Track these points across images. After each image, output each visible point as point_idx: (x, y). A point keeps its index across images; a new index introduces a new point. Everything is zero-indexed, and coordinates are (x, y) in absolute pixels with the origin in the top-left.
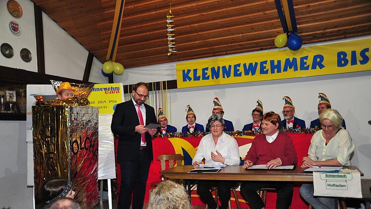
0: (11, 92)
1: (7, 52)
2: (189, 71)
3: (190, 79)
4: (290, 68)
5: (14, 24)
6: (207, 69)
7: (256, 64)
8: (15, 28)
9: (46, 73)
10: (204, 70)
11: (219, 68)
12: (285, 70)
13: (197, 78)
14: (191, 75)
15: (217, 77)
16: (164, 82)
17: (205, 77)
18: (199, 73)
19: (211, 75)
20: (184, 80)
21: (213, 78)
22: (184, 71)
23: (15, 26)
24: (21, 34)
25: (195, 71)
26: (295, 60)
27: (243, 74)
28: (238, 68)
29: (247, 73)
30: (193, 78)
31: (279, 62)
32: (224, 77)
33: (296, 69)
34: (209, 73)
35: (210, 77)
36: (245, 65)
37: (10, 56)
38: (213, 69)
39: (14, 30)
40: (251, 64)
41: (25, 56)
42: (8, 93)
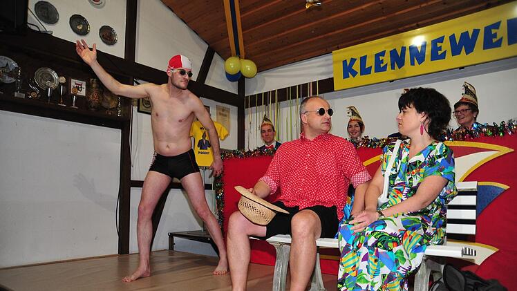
0: (79, 82)
1: (80, 27)
2: (353, 61)
3: (354, 73)
6: (383, 54)
7: (476, 32)
9: (136, 62)
10: (377, 56)
11: (404, 49)
13: (365, 71)
14: (357, 67)
15: (401, 64)
16: (314, 83)
17: (379, 68)
18: (370, 62)
19: (389, 63)
20: (346, 76)
21: (393, 68)
22: (345, 62)
24: (104, 5)
25: (363, 59)
27: (449, 53)
29: (456, 51)
30: (359, 71)
32: (413, 64)
34: (387, 59)
35: (389, 67)
36: (452, 38)
37: (83, 33)
38: (393, 53)
41: (107, 35)
42: (74, 82)
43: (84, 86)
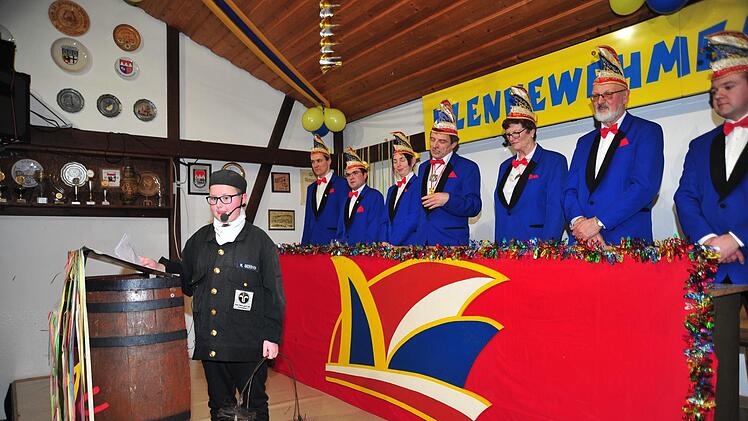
0: (111, 171)
1: (110, 108)
4: (666, 71)
5: (124, 62)
6: (475, 101)
7: (578, 72)
8: (126, 69)
9: (181, 138)
11: (498, 94)
12: (653, 76)
15: (496, 115)
17: (473, 121)
18: (462, 113)
19: (483, 114)
21: (487, 121)
23: (126, 65)
24: (137, 76)
26: (682, 43)
28: (537, 89)
29: (556, 100)
31: (636, 57)
33: (684, 70)
34: (480, 108)
35: (483, 119)
36: (552, 79)
37: (114, 114)
38: (487, 99)
39: (125, 72)
40: (566, 75)
41: (144, 111)
42: (105, 173)
43: (118, 175)
